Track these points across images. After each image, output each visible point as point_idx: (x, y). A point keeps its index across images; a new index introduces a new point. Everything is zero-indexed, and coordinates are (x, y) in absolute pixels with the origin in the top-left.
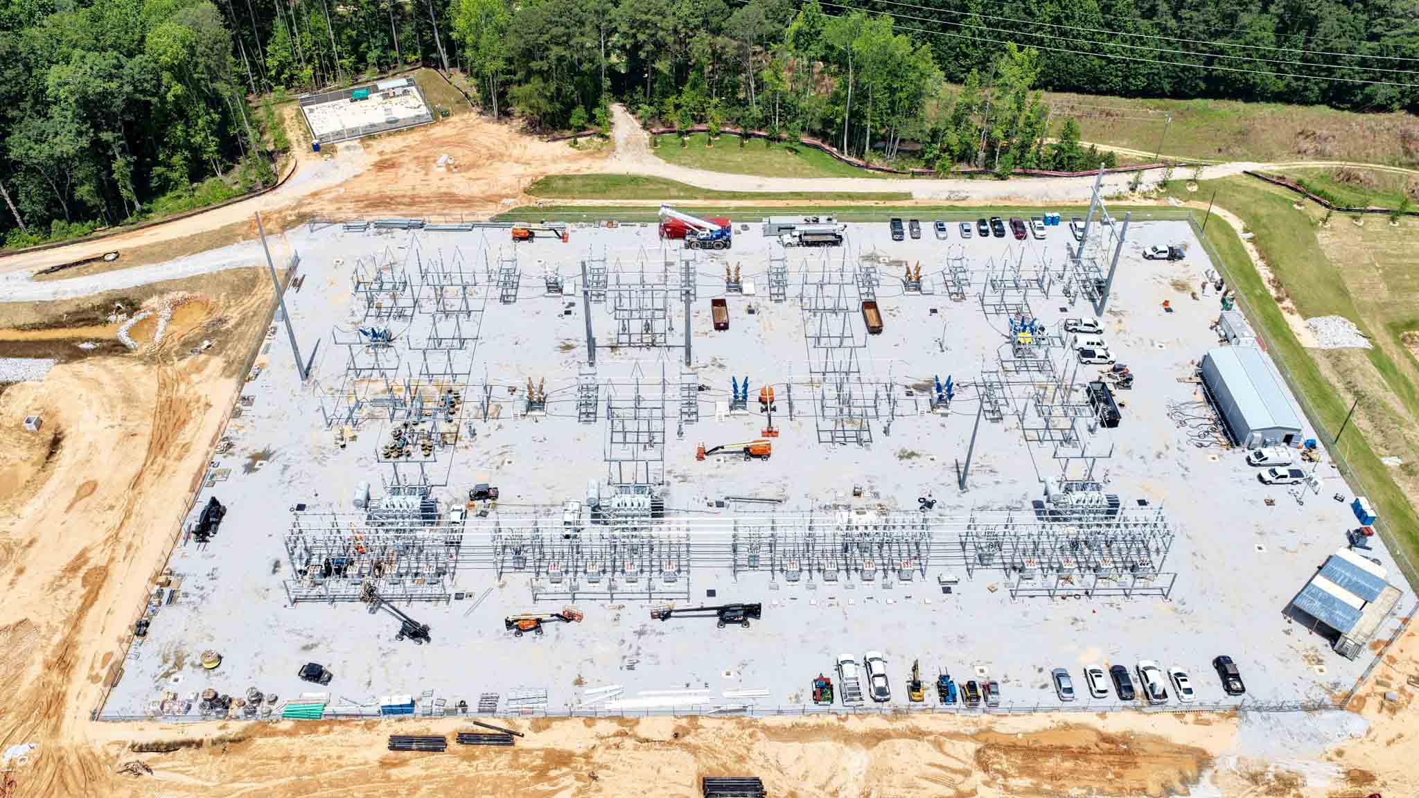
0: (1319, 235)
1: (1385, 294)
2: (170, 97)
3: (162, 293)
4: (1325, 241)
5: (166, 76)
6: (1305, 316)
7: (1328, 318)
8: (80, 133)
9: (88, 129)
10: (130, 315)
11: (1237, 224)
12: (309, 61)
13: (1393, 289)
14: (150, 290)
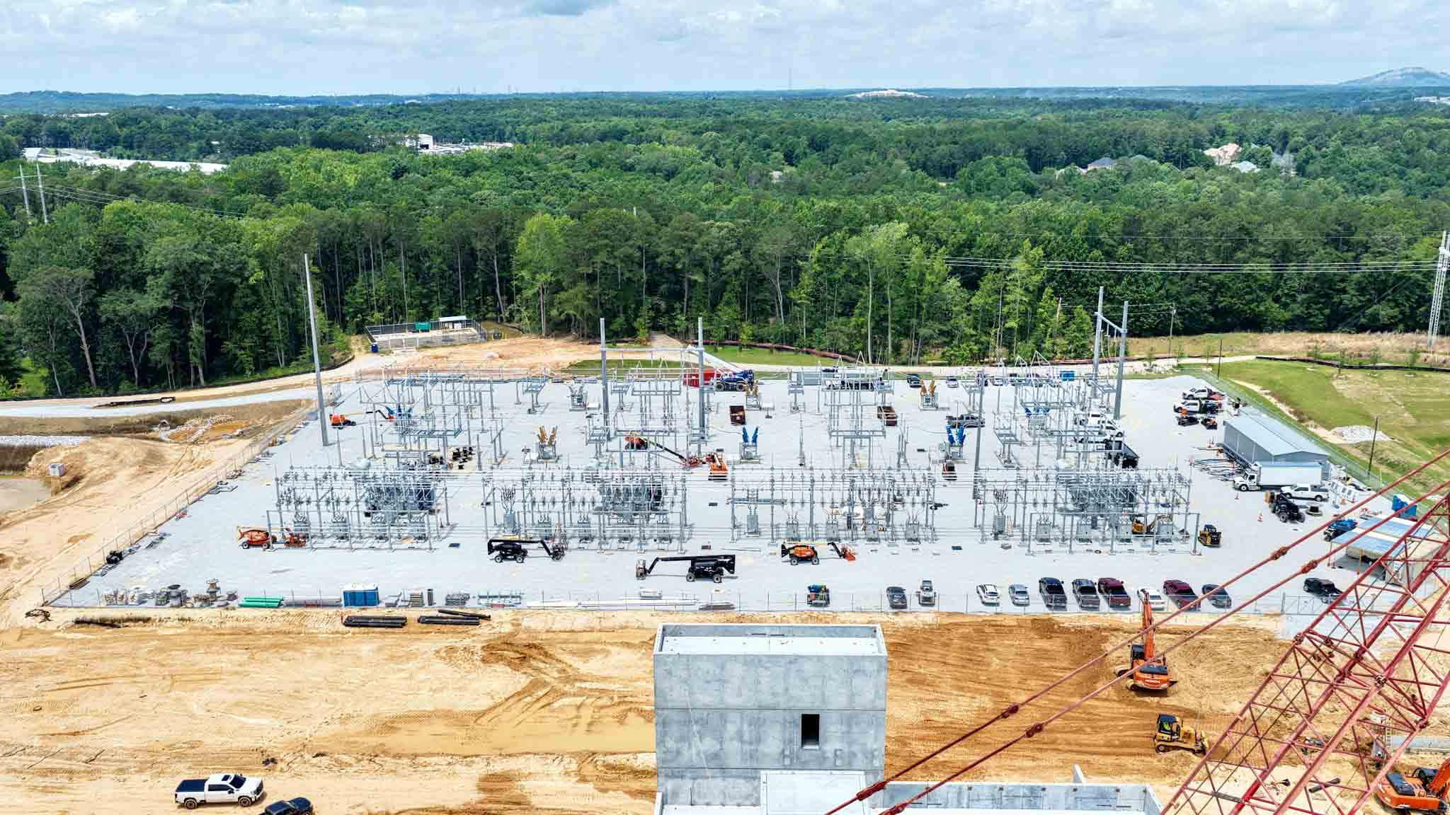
0: (1334, 383)
1: (1412, 421)
2: (252, 281)
3: (207, 416)
4: (1342, 387)
5: (253, 262)
6: (1329, 428)
7: (1354, 427)
8: (166, 297)
9: (174, 294)
10: (172, 428)
11: (1256, 388)
12: (381, 309)
13: (1418, 418)
14: (196, 414)
